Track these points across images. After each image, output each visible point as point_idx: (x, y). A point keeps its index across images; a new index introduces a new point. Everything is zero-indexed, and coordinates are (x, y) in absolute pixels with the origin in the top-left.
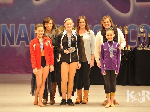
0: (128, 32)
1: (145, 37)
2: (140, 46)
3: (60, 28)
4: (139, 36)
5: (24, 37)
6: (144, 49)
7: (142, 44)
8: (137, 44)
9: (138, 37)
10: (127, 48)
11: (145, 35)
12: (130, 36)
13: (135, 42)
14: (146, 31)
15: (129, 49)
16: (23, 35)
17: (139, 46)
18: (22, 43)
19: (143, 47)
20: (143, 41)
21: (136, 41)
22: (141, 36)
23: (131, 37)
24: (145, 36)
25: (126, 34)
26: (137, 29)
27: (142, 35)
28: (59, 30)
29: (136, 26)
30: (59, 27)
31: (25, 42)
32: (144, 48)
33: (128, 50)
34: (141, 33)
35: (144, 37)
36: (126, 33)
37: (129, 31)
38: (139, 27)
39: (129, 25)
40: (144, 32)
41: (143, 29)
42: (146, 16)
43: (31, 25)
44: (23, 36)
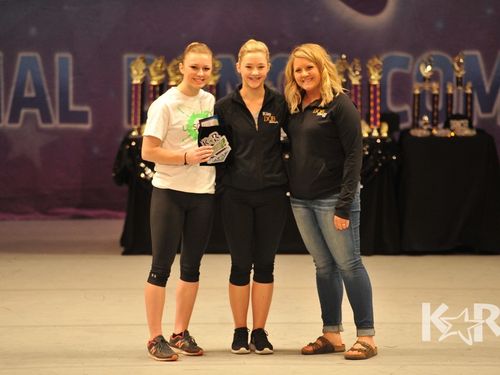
0: (380, 77)
1: (438, 95)
2: (421, 123)
3: (153, 65)
4: (417, 92)
5: (33, 94)
6: (432, 135)
7: (426, 118)
8: (410, 119)
9: (414, 95)
10: (379, 130)
11: (435, 87)
12: (389, 91)
13: (405, 112)
14: (441, 72)
15: (385, 135)
16: (29, 90)
17: (416, 125)
18: (27, 116)
19: (429, 126)
20: (429, 107)
21: (407, 108)
22: (424, 91)
23: (393, 94)
24: (436, 92)
25: (375, 86)
26: (410, 67)
27: (427, 87)
28: (152, 73)
29: (407, 60)
30: (152, 61)
31: (37, 112)
32: (435, 132)
33: (383, 139)
34: (424, 79)
35: (434, 96)
36: (376, 82)
37: (384, 74)
38: (419, 60)
39: (385, 56)
40: (434, 77)
41: (429, 68)
42: (440, 25)
43: (57, 56)
44: (30, 93)
